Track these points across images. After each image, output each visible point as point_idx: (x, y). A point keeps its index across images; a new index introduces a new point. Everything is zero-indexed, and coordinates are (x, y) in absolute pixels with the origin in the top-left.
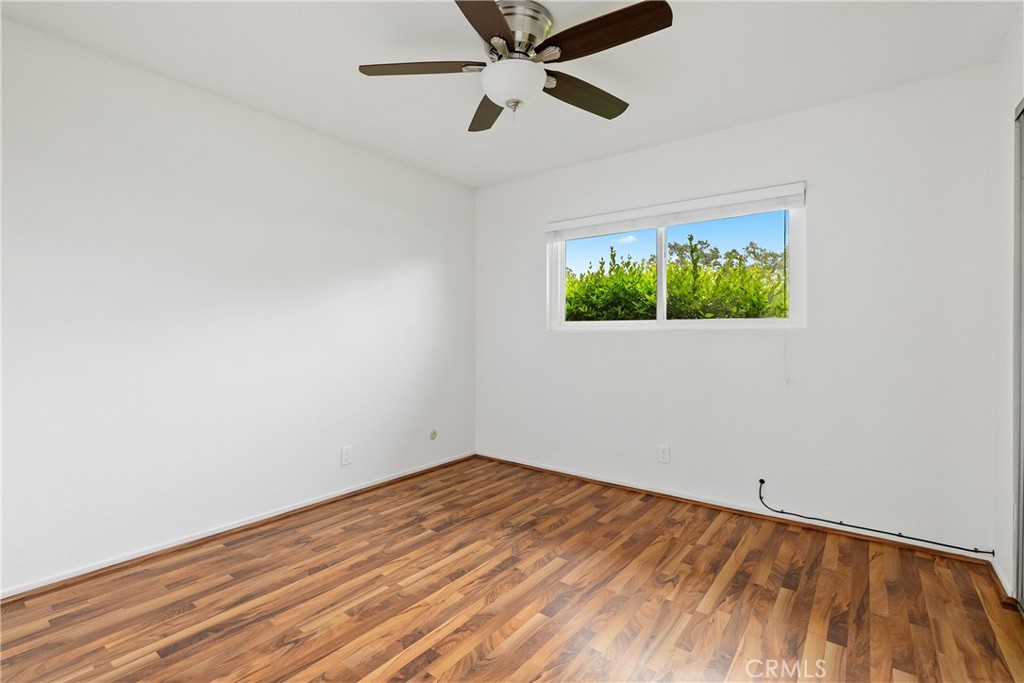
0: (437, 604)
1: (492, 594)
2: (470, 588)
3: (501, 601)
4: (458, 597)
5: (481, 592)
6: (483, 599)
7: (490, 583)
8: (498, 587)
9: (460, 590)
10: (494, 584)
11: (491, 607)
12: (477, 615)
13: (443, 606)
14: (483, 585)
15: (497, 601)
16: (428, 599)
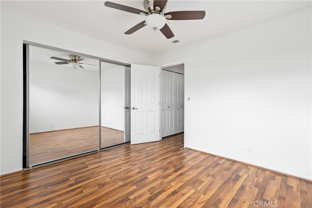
0: (178, 182)
1: (161, 184)
2: (169, 187)
3: (159, 182)
4: (172, 184)
5: (165, 185)
6: (164, 183)
7: (162, 188)
8: (159, 187)
9: (172, 186)
10: (160, 188)
11: (162, 180)
12: (166, 178)
13: (176, 181)
14: (164, 188)
15: (160, 182)
16: (181, 184)
